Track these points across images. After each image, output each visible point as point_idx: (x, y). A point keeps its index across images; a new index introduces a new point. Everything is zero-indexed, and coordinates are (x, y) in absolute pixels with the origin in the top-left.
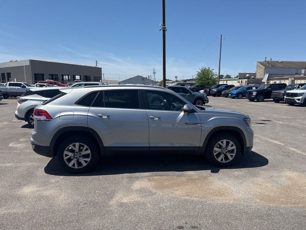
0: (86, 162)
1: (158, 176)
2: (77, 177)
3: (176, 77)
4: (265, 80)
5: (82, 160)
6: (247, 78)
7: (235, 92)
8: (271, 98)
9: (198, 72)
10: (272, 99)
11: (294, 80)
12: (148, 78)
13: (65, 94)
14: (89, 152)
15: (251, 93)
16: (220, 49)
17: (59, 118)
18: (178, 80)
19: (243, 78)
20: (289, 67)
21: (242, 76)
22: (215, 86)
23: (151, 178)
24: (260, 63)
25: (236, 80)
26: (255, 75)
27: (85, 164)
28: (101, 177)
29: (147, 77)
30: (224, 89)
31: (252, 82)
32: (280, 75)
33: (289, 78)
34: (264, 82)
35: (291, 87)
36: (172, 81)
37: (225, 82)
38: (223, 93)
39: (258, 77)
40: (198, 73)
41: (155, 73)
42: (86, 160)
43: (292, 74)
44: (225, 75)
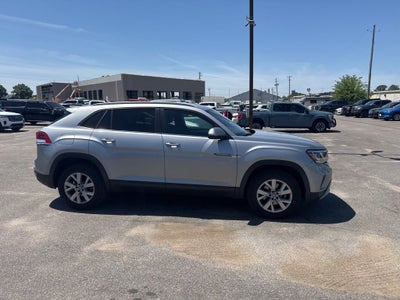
5: (85, 194)
7: (389, 111)
9: (337, 82)
14: (92, 184)
22: (361, 101)
23: (159, 224)
27: (88, 199)
30: (372, 107)
38: (370, 112)
44: (389, 86)
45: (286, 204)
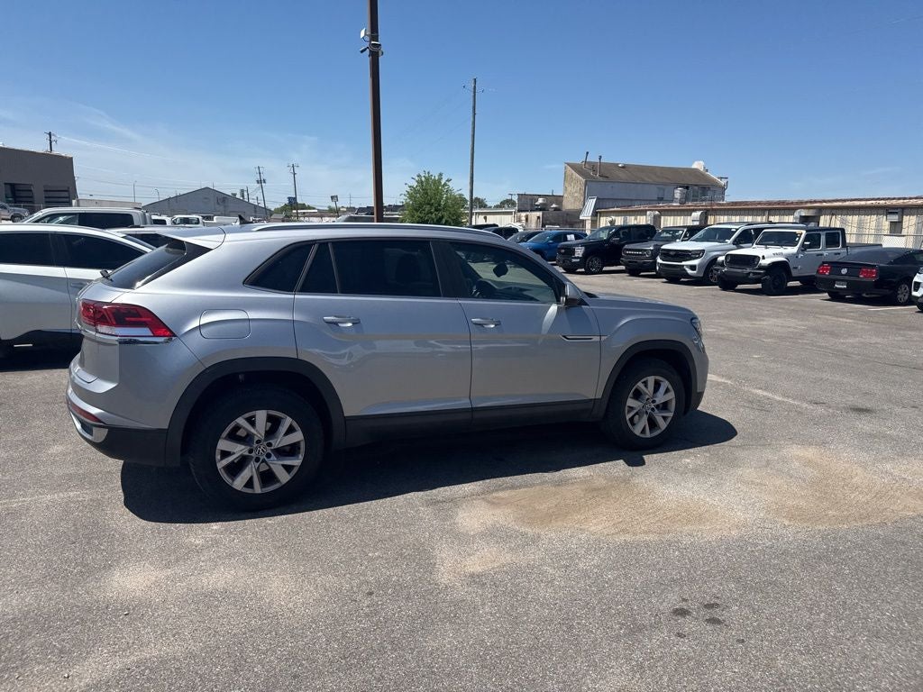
0: (288, 468)
1: (503, 489)
2: (268, 521)
3: (332, 197)
4: (586, 215)
5: (277, 466)
6: (540, 210)
8: (620, 265)
9: (410, 187)
10: (623, 268)
11: (659, 217)
12: (238, 196)
13: (202, 250)
14: (298, 436)
15: (570, 251)
16: (472, 119)
17: (198, 332)
18: (339, 205)
19: (529, 208)
20: (643, 180)
21: (527, 203)
23: (490, 497)
24: (573, 166)
25: (510, 213)
26: (559, 199)
27: (284, 477)
28: (346, 510)
29: (235, 195)
31: (553, 221)
32: (624, 203)
33: (646, 211)
34: (583, 221)
35: (668, 235)
36: (314, 209)
37: (482, 217)
39: (569, 205)
40: (408, 189)
41: (265, 182)
42: (288, 462)
43: (649, 201)
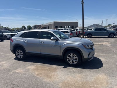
45: (76, 62)
